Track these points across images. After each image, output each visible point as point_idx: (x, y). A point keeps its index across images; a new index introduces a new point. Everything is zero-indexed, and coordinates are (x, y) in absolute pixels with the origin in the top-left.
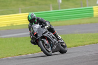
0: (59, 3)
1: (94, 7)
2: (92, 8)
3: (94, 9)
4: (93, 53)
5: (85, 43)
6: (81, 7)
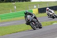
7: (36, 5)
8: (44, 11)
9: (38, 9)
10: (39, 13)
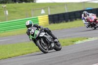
0: (6, 15)
1: (38, 17)
2: (37, 18)
3: (39, 19)
4: (39, 60)
5: (32, 51)
6: (27, 17)
7: (44, 9)
8: (59, 20)
9: (49, 16)
10: (50, 23)
